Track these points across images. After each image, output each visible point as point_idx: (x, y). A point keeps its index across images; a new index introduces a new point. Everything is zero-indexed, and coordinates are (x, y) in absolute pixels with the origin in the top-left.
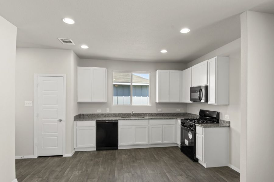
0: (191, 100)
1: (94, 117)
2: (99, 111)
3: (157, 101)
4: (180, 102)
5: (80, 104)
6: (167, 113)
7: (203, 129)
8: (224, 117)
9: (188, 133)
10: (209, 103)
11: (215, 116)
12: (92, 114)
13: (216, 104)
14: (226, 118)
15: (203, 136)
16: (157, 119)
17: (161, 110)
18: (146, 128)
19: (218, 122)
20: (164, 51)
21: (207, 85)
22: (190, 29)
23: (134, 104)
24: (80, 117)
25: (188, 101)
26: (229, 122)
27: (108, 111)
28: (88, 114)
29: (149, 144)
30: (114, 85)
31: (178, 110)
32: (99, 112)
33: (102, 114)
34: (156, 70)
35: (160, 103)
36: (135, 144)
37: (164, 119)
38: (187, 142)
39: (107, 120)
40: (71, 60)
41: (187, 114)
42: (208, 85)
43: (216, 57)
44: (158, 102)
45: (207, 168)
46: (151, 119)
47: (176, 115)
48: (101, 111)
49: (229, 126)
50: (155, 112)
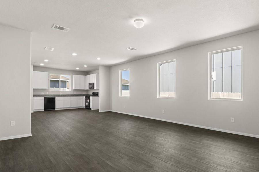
0: (89, 88)
3: (74, 89)
4: (85, 89)
5: (35, 90)
9: (88, 100)
11: (97, 93)
13: (97, 89)
15: (92, 99)
16: (74, 96)
18: (69, 100)
19: (98, 96)
20: (78, 68)
21: (94, 83)
25: (88, 89)
29: (71, 107)
30: (50, 80)
33: (44, 95)
34: (73, 75)
35: (75, 90)
38: (87, 104)
39: (50, 97)
43: (96, 74)
50: (73, 94)
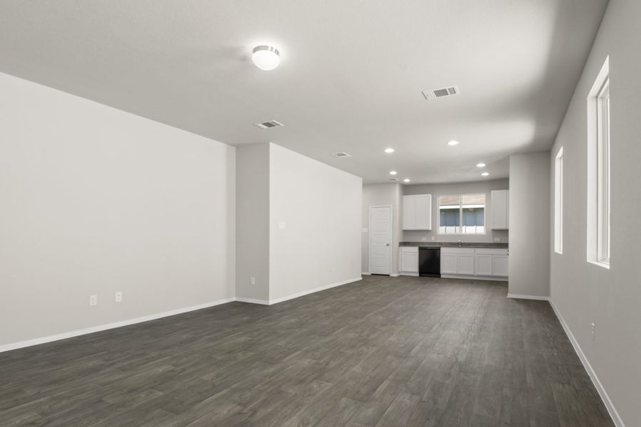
1: (418, 244)
2: (424, 239)
5: (406, 232)
12: (416, 242)
17: (499, 239)
18: (471, 257)
23: (463, 232)
24: (403, 244)
27: (433, 240)
28: (413, 242)
30: (441, 210)
33: (425, 242)
34: (491, 191)
35: (496, 230)
36: (458, 273)
39: (429, 247)
40: (397, 191)
50: (491, 242)
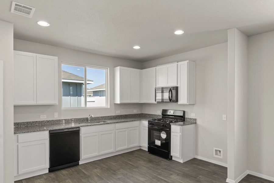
1: (37, 126)
4: (140, 103)
6: (125, 115)
7: (180, 127)
8: (190, 115)
9: (161, 133)
10: (179, 103)
12: (33, 122)
13: (188, 104)
14: (192, 116)
15: (181, 134)
16: (123, 122)
17: (119, 111)
18: (112, 133)
19: (184, 120)
20: (137, 47)
21: (177, 86)
22: (184, 31)
26: (196, 119)
28: (25, 123)
29: (115, 151)
31: (135, 111)
32: (43, 118)
33: (48, 121)
34: (115, 67)
36: (100, 154)
37: (130, 121)
38: (158, 143)
39: (65, 129)
41: (143, 115)
42: (179, 86)
43: (188, 61)
44: (119, 103)
45: (183, 163)
46: (118, 122)
47: (133, 116)
48: (45, 117)
49: (196, 123)
